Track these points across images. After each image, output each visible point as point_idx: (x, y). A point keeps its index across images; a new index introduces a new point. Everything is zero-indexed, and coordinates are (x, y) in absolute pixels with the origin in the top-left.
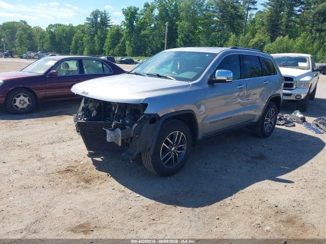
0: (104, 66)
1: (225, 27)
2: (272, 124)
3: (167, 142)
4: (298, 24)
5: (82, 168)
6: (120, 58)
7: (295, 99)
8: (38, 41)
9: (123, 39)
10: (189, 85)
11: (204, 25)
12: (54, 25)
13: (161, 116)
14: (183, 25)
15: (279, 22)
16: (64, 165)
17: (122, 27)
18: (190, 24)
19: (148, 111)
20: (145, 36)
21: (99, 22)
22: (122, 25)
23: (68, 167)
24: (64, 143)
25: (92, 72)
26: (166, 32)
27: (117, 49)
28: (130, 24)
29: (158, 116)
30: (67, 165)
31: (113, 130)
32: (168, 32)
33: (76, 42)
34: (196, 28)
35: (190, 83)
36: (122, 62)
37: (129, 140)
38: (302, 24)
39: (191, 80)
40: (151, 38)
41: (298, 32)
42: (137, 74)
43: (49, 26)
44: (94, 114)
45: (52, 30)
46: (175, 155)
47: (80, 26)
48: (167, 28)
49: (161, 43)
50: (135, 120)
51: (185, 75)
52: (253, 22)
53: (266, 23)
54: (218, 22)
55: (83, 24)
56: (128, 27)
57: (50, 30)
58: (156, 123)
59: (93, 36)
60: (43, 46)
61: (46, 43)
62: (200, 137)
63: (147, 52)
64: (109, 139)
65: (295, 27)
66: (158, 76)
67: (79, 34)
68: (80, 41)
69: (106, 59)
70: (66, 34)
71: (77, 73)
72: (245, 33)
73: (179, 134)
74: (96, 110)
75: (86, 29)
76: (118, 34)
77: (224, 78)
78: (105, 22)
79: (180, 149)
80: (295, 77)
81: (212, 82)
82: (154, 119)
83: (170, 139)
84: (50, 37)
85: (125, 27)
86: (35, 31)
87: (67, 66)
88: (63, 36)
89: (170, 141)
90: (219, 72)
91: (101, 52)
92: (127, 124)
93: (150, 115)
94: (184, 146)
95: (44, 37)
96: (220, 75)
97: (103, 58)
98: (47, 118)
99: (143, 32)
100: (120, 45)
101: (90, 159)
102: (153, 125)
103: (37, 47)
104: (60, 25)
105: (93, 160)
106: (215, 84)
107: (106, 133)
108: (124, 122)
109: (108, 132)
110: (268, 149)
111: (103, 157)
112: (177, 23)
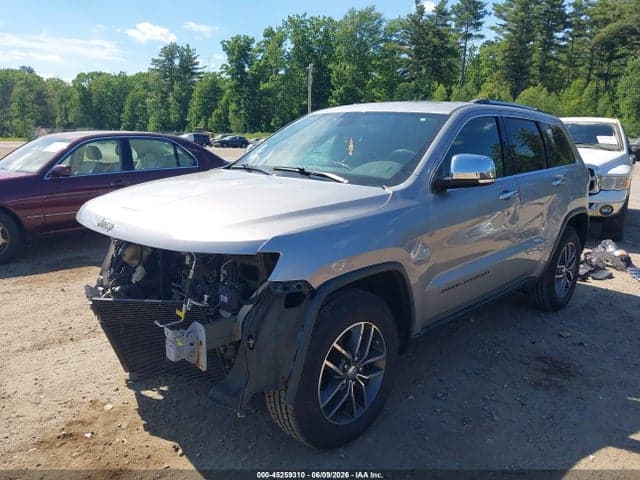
0: (179, 152)
1: (424, 71)
2: (570, 278)
3: (335, 357)
4: (565, 64)
5: (106, 425)
6: (220, 136)
7: (599, 214)
8: (57, 107)
9: (224, 98)
10: (385, 197)
11: (382, 69)
12: (89, 74)
13: (315, 285)
14: (341, 69)
15: (528, 62)
16: (60, 419)
17: (223, 76)
18: (355, 68)
19: (279, 274)
20: (268, 93)
21: (177, 67)
22: (222, 73)
23: (70, 424)
24: (71, 344)
25: (153, 166)
26: (310, 82)
27: (213, 119)
28: (238, 71)
29: (310, 286)
30: (68, 415)
31: (185, 325)
32: (314, 84)
33: (134, 105)
34: (368, 77)
35: (389, 190)
36: (223, 144)
37: (230, 349)
38: (571, 63)
39: (390, 183)
40: (279, 95)
41: (563, 80)
42: (249, 170)
43: (79, 76)
44: (138, 275)
45: (85, 84)
46: (357, 387)
47: (140, 75)
48: (310, 76)
49: (301, 106)
50: (245, 296)
51: (371, 169)
52: (477, 62)
53: (501, 63)
54: (409, 62)
55: (145, 71)
56: (234, 76)
57: (80, 86)
58: (303, 306)
59: (166, 94)
60: (67, 116)
61: (74, 109)
62: (417, 328)
63: (272, 124)
64: (171, 355)
65: (557, 69)
66: (303, 173)
67: (138, 90)
68: (140, 105)
69: (192, 139)
70: (114, 92)
71: (118, 170)
72: (463, 83)
73: (367, 329)
74: (145, 266)
75: (151, 81)
76: (214, 90)
77: (472, 176)
78: (188, 66)
79: (370, 369)
80: (597, 168)
81: (442, 186)
82: (296, 294)
83: (343, 347)
84: (81, 99)
85: (229, 76)
86: (51, 87)
87: (97, 154)
88: (107, 96)
89: (344, 352)
90: (457, 161)
91: (182, 126)
92: (225, 306)
93: (285, 285)
94: (380, 360)
95: (69, 98)
96: (461, 168)
97: (185, 136)
98: (44, 276)
99: (263, 86)
100: (219, 111)
101: (132, 392)
102: (294, 312)
103: (54, 118)
104: (100, 74)
105: (139, 397)
106: (448, 190)
107: (165, 338)
108: (215, 300)
109: (168, 333)
110: (574, 344)
111: (165, 388)
112: (331, 66)
